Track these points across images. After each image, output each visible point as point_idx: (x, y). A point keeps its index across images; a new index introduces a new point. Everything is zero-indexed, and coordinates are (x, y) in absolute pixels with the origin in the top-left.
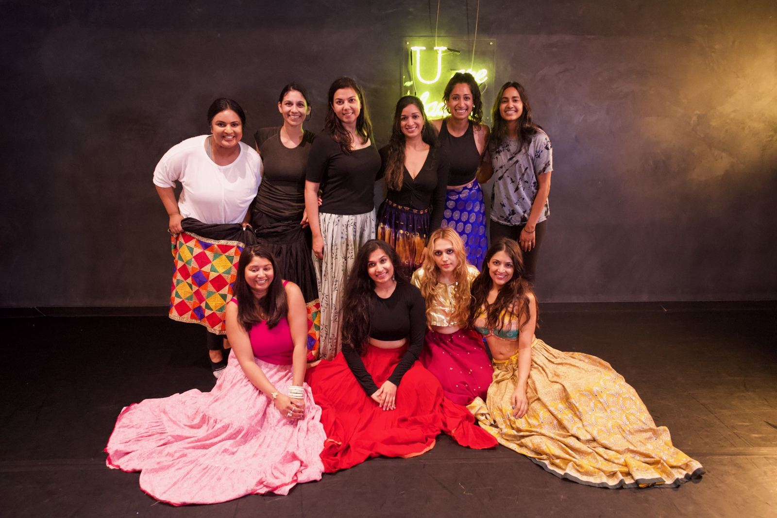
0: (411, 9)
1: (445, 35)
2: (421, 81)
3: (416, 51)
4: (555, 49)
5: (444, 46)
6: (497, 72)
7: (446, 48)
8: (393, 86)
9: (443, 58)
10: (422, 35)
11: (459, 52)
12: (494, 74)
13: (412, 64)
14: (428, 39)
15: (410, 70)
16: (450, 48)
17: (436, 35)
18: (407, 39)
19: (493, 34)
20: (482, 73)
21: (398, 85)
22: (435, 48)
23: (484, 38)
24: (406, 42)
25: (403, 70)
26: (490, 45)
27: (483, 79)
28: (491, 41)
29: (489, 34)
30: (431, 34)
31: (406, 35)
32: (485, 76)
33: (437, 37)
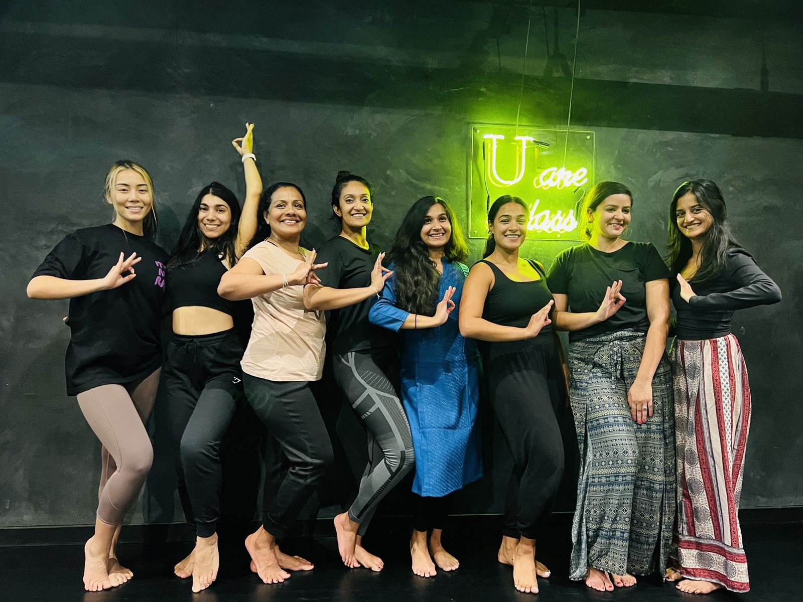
3: (490, 140)
4: (670, 149)
5: (529, 136)
6: (597, 175)
7: (530, 140)
8: (457, 189)
11: (548, 145)
13: (484, 159)
14: (506, 128)
15: (481, 168)
16: (536, 140)
17: (517, 123)
18: (477, 126)
19: (590, 125)
20: (580, 174)
21: (464, 186)
22: (517, 138)
23: (579, 130)
24: (475, 130)
25: (471, 167)
26: (587, 139)
27: (581, 180)
28: (588, 134)
29: (585, 125)
30: (510, 123)
31: (476, 121)
32: (584, 178)
33: (519, 125)
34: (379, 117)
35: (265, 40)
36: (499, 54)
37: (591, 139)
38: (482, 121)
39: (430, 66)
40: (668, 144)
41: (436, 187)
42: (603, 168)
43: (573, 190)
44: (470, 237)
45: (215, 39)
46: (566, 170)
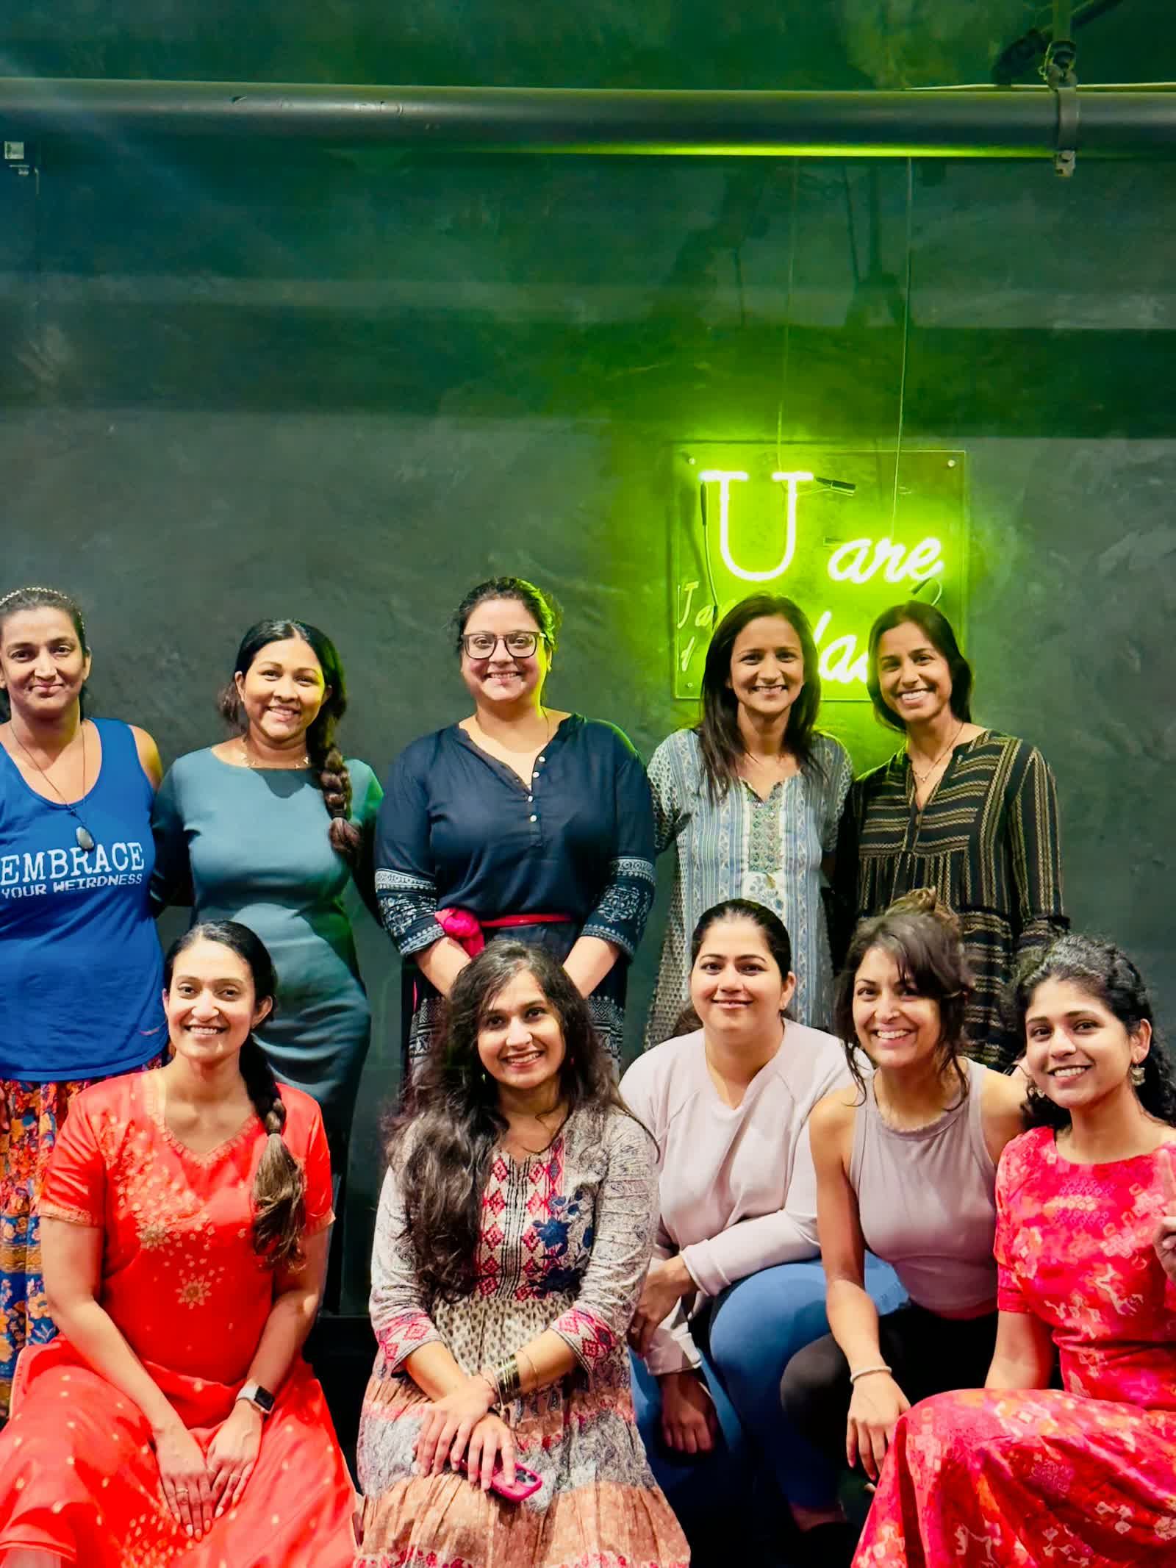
0: (704, 365)
1: (807, 438)
2: (735, 573)
3: (718, 484)
4: (1155, 481)
5: (804, 468)
6: (973, 547)
7: (808, 477)
8: (647, 589)
9: (801, 508)
10: (737, 436)
11: (851, 487)
12: (965, 556)
13: (704, 523)
14: (756, 450)
15: (700, 541)
16: (824, 475)
17: (780, 438)
18: (689, 448)
19: (957, 434)
20: (926, 552)
21: (663, 584)
22: (777, 476)
23: (930, 447)
24: (687, 458)
25: (679, 541)
26: (948, 467)
27: (926, 568)
28: (952, 456)
29: (942, 435)
30: (765, 437)
31: (687, 437)
32: (935, 560)
33: (783, 443)
34: (469, 440)
35: (221, 281)
36: (739, 282)
37: (960, 466)
38: (700, 436)
39: (582, 319)
40: (1149, 469)
41: (600, 588)
42: (989, 532)
43: (912, 587)
44: (678, 697)
45: (115, 286)
46: (893, 544)
